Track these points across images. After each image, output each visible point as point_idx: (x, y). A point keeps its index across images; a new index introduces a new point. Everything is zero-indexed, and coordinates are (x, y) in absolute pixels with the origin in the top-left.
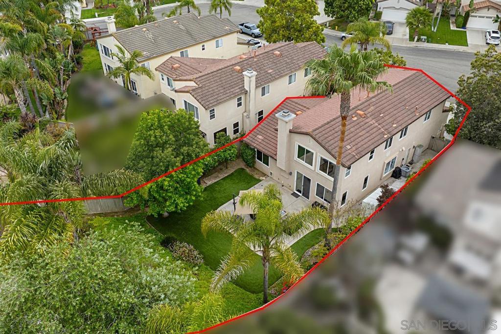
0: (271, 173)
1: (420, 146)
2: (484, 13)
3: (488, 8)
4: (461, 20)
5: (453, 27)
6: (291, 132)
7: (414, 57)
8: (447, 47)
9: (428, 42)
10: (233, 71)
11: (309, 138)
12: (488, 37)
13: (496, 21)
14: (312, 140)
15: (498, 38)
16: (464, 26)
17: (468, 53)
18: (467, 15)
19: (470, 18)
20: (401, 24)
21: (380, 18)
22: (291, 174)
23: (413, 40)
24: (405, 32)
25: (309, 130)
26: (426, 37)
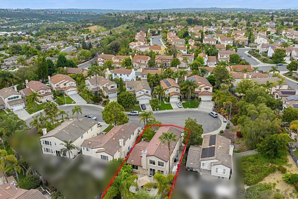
0: (139, 172)
1: (178, 150)
2: (174, 96)
3: (175, 95)
4: (167, 100)
5: (165, 103)
6: (146, 156)
7: (158, 117)
8: (166, 111)
9: (160, 110)
10: (113, 140)
11: (153, 156)
12: (179, 105)
13: (179, 99)
14: (154, 157)
15: (182, 105)
16: (169, 102)
17: (175, 112)
18: (169, 98)
19: (170, 99)
20: (147, 104)
21: (139, 103)
22: (147, 170)
23: (155, 111)
24: (150, 107)
25: (153, 154)
26: (158, 109)
